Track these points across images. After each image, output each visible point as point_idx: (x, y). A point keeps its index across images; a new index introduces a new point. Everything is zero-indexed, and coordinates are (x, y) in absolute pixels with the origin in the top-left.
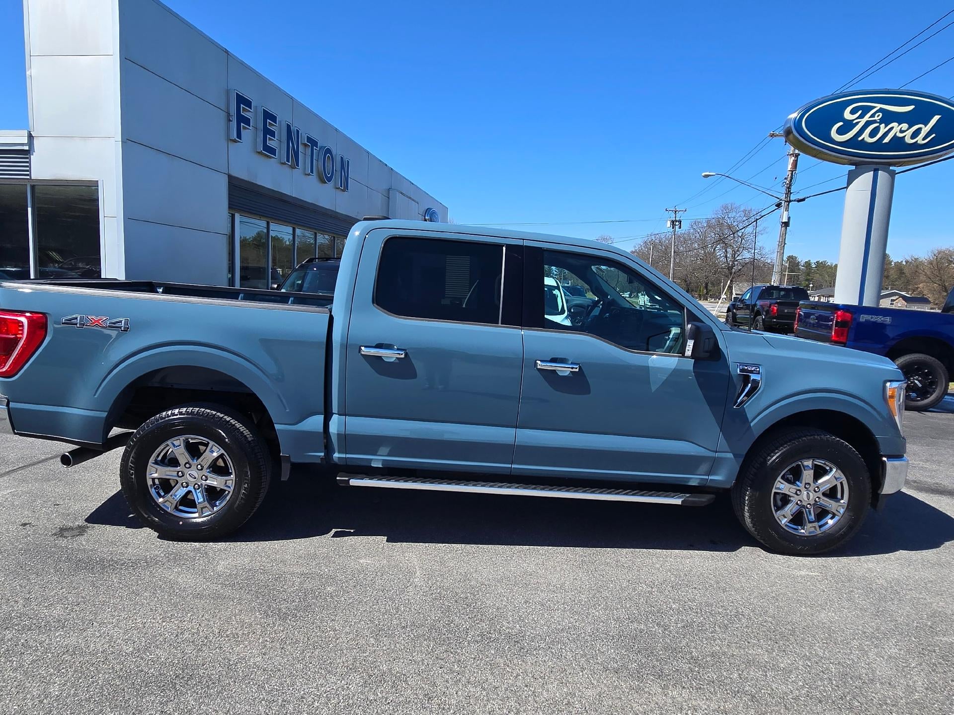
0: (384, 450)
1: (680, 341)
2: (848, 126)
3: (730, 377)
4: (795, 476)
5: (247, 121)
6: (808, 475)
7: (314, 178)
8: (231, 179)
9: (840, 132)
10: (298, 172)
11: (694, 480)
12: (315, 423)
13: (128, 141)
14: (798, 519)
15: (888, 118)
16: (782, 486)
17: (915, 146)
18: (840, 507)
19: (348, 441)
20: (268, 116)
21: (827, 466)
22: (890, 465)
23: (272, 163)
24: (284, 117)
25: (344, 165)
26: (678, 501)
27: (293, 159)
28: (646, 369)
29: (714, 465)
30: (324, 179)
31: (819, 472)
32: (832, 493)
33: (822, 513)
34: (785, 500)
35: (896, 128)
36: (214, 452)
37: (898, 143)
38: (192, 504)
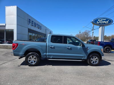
0: (52, 56)
1: (81, 45)
2: (99, 22)
3: (86, 48)
4: (93, 58)
5: (30, 22)
6: (94, 58)
7: (37, 28)
8: (28, 28)
9: (98, 22)
10: (36, 28)
11: (83, 59)
12: (45, 54)
13: (17, 25)
14: (93, 62)
15: (103, 21)
16: (92, 59)
17: (106, 24)
18: (98, 61)
19: (48, 55)
20: (32, 21)
21: (96, 57)
22: (102, 57)
23: (33, 27)
24: (34, 21)
25: (41, 27)
26: (81, 61)
27: (35, 26)
28: (77, 48)
29: (85, 57)
30: (38, 28)
31: (95, 58)
32: (97, 60)
33: (96, 62)
34: (92, 60)
35: (104, 22)
36: (35, 57)
37: (104, 23)
38: (32, 62)
